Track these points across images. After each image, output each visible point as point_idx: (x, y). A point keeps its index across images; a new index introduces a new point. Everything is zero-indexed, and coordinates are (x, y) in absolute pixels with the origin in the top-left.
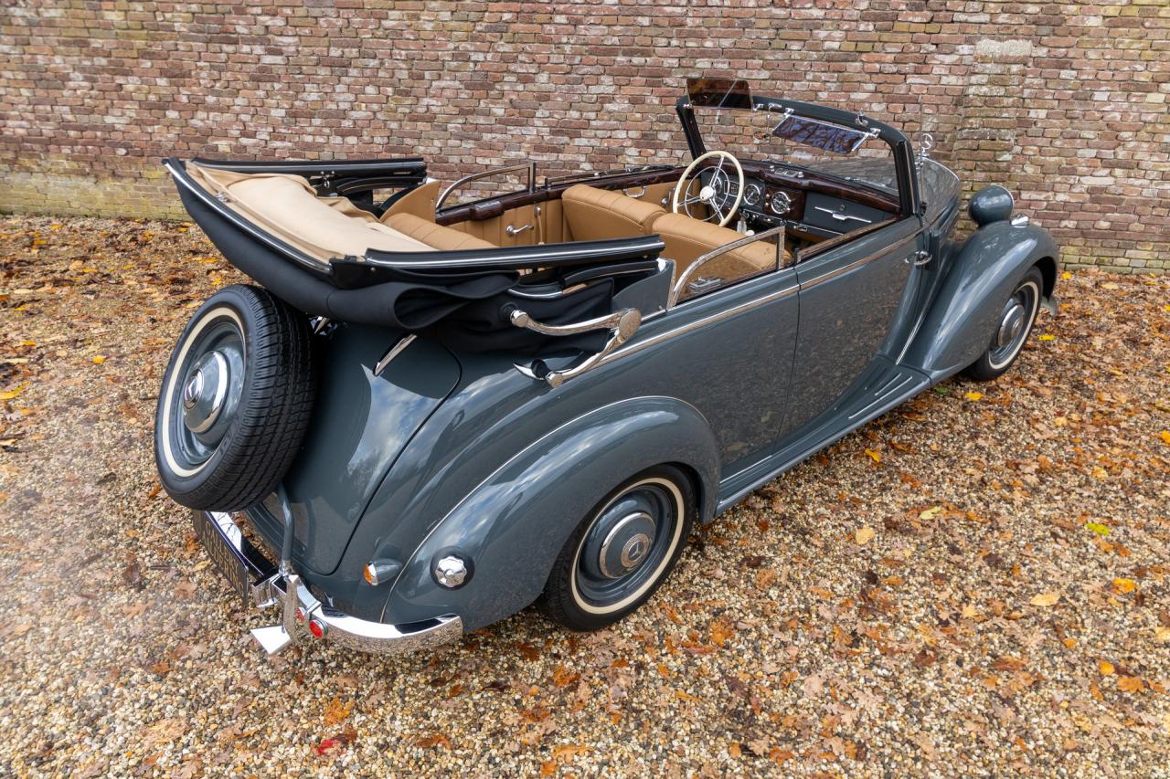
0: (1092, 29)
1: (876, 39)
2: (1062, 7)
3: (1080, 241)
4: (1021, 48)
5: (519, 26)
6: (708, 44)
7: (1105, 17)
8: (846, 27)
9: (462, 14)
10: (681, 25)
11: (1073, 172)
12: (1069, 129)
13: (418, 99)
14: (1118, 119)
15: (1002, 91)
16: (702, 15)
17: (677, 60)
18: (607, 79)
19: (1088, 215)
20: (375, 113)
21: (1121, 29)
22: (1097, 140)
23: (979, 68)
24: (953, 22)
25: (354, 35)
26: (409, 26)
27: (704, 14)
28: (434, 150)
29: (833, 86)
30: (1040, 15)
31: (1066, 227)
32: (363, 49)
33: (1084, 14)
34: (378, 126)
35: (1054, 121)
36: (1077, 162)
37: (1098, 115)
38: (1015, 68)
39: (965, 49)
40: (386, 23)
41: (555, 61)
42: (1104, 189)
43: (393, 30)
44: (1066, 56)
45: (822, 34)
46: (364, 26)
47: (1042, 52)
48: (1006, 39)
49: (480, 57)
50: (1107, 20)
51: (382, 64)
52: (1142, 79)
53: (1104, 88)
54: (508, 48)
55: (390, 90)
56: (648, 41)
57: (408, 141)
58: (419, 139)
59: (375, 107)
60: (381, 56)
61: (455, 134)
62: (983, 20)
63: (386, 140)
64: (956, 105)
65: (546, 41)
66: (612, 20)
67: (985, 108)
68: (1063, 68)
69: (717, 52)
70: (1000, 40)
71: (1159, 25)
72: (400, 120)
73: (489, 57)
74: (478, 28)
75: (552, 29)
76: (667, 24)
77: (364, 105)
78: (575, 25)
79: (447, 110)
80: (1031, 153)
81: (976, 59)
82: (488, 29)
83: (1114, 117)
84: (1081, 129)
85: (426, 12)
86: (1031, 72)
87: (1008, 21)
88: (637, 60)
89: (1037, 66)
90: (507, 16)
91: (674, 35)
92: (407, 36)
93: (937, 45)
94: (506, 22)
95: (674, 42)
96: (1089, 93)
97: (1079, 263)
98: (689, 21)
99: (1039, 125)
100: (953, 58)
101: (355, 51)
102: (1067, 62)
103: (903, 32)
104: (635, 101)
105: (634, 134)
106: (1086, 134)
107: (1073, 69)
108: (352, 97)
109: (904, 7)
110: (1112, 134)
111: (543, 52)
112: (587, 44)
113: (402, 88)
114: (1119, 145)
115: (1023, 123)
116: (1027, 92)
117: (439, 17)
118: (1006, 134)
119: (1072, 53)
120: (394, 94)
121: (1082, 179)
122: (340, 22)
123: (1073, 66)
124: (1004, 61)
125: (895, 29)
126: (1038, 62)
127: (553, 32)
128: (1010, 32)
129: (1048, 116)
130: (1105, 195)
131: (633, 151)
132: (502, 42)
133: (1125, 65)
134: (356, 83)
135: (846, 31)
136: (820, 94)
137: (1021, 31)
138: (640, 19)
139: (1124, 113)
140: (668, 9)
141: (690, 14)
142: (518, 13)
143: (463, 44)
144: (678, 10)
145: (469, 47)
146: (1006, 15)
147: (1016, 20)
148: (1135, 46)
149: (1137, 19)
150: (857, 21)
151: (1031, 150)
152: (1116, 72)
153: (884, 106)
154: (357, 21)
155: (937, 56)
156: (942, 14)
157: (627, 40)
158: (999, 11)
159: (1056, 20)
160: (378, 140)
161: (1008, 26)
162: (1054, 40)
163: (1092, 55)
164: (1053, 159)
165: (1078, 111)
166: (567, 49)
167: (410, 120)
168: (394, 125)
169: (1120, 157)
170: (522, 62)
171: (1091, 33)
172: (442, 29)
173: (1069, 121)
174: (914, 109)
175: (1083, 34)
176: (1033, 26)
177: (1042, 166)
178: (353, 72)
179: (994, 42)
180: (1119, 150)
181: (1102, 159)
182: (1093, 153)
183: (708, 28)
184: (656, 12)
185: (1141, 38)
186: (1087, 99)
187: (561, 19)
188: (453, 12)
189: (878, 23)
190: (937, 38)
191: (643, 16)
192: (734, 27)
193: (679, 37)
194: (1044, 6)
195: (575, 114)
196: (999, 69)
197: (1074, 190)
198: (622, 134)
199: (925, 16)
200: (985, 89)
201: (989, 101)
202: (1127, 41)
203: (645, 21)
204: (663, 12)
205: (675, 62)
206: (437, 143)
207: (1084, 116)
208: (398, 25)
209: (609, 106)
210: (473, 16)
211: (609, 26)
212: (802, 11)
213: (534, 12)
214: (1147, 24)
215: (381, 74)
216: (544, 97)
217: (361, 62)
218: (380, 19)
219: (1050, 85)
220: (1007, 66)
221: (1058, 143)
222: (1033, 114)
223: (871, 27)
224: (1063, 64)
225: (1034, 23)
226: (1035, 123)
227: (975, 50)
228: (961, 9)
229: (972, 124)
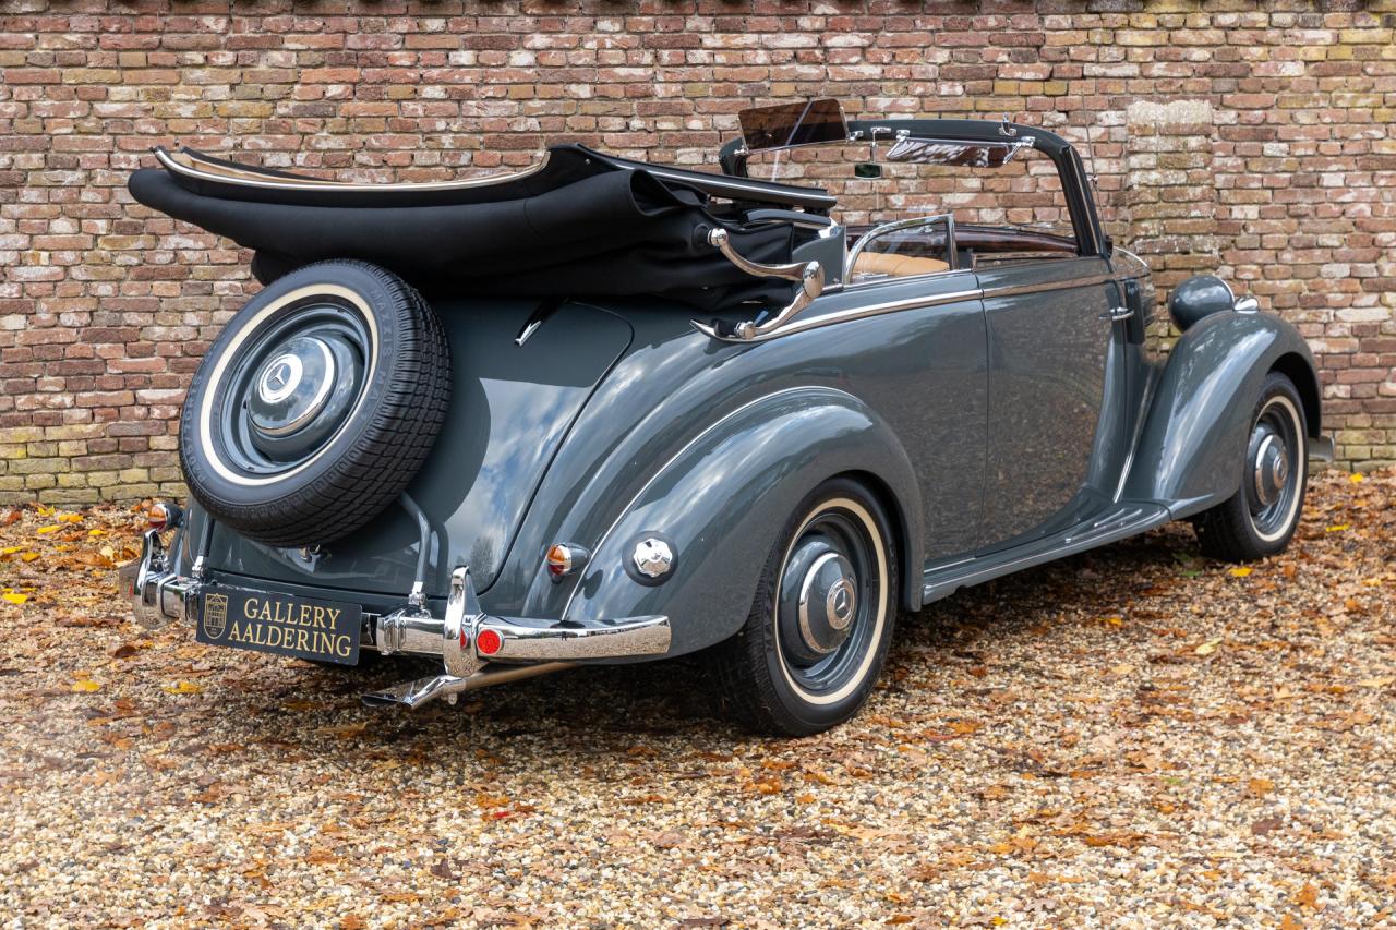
0: (1294, 81)
1: (971, 107)
2: (1241, 49)
3: (1362, 420)
4: (1195, 111)
5: (357, 106)
6: (695, 124)
7: (1307, 63)
8: (919, 90)
9: (251, 89)
10: (647, 96)
11: (1322, 303)
12: (1297, 234)
13: (156, 236)
14: (1368, 212)
15: (1182, 177)
16: (681, 78)
17: (644, 152)
19: (1364, 374)
20: (66, 268)
21: (1335, 79)
22: (1345, 249)
23: (1139, 144)
24: (1083, 77)
25: (40, 130)
26: (147, 111)
27: (683, 77)
28: (185, 333)
29: (912, 185)
30: (1212, 62)
31: (1335, 396)
32: (52, 154)
33: (1276, 59)
34: (71, 292)
35: (1273, 222)
36: (1324, 286)
37: (1336, 209)
38: (1194, 142)
39: (1111, 117)
40: (104, 108)
41: (424, 162)
42: (1377, 328)
43: (117, 118)
44: (1265, 121)
45: (882, 103)
46: (60, 113)
47: (1229, 117)
48: (1171, 100)
50: (1312, 66)
51: (90, 178)
52: (1386, 150)
53: (1334, 167)
54: (336, 143)
55: (102, 225)
56: (590, 123)
57: (133, 318)
58: (154, 312)
59: (69, 257)
60: (88, 165)
61: (229, 301)
62: (1131, 74)
63: (86, 318)
64: (1115, 205)
65: (406, 129)
66: (526, 91)
67: (1162, 204)
68: (1267, 140)
69: (712, 137)
70: (1161, 101)
71: (1388, 71)
72: (119, 280)
73: (300, 159)
74: (281, 110)
75: (419, 108)
76: (621, 94)
77: (45, 255)
78: (459, 101)
79: (215, 256)
80: (1251, 276)
81: (1131, 131)
82: (299, 113)
83: (1361, 211)
84: (1317, 233)
85: (182, 87)
86: (1220, 148)
87: (1168, 74)
89: (1225, 137)
90: (334, 90)
91: (635, 112)
92: (143, 128)
93: (1066, 112)
94: (335, 99)
95: (636, 123)
96: (1315, 176)
97: (1373, 458)
98: (659, 89)
99: (1252, 229)
100: (1096, 132)
101: (36, 159)
102: (1269, 131)
103: (1010, 96)
106: (1326, 240)
107: (1281, 141)
108: (22, 241)
109: (1004, 58)
110: (1365, 238)
111: (402, 148)
112: (481, 132)
113: (126, 219)
114: (1381, 255)
115: (1225, 228)
116: (1220, 180)
117: (209, 94)
118: (1204, 243)
119: (1273, 117)
120: (110, 231)
121: (1340, 313)
122: (12, 108)
123: (1280, 136)
124: (1174, 131)
125: (997, 91)
126: (1225, 132)
127: (421, 113)
128: (1173, 88)
129: (1261, 215)
130: (1381, 338)
132: (325, 134)
133: (1355, 132)
134: (34, 215)
135: (921, 96)
136: (892, 198)
137: (1190, 86)
138: (574, 88)
139: (1374, 203)
140: (622, 71)
141: (660, 78)
142: (354, 84)
143: (252, 139)
144: (639, 72)
145: (262, 143)
146: (1163, 65)
147: (1179, 71)
148: (1362, 102)
149: (1354, 63)
150: (935, 80)
151: (1249, 272)
152: (1346, 143)
153: (1000, 213)
154: (45, 104)
155: (1070, 130)
156: (1066, 66)
157: (556, 123)
158: (1150, 58)
159: (1237, 69)
160: (67, 319)
161: (1170, 80)
162: (1242, 99)
163: (1304, 118)
164: (1286, 284)
165: (1305, 205)
166: (447, 140)
167: (139, 278)
168: (105, 290)
169: (1386, 273)
170: (362, 165)
171: (1294, 87)
172: (213, 114)
173: (1295, 221)
174: (1049, 216)
175: (1282, 88)
176: (1207, 80)
177: (1272, 296)
178: (30, 194)
179: (1152, 104)
180: (1382, 262)
181: (1361, 279)
182: (1344, 270)
183: (693, 99)
184: (601, 75)
185: (1367, 91)
186: (1313, 185)
187: (436, 92)
188: (233, 86)
189: (969, 84)
190: (1065, 102)
191: (579, 83)
192: (738, 96)
193: (643, 116)
194: (1215, 50)
196: (1170, 144)
197: (1331, 333)
199: (1041, 70)
200: (1154, 176)
201: (1166, 193)
202: (1349, 95)
203: (584, 91)
204: (614, 76)
205: (640, 156)
206: (191, 318)
207: (1316, 211)
208: (127, 110)
210: (271, 91)
211: (520, 100)
212: (846, 68)
213: (384, 82)
214: (1370, 70)
215: (87, 195)
217: (46, 177)
218: (91, 101)
219: (1253, 167)
220: (1182, 139)
221: (1287, 257)
222: (1237, 213)
223: (959, 90)
224: (1264, 133)
225: (1206, 75)
226: (1245, 227)
227: (1127, 117)
228: (1092, 57)
229: (1146, 230)
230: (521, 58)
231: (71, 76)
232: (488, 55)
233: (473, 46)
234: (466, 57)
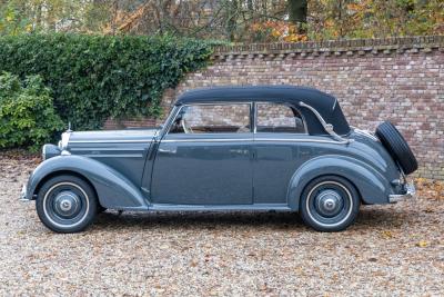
5: (373, 79)
9: (352, 75)
10: (437, 76)
18: (408, 100)
26: (332, 81)
40: (324, 80)
41: (387, 93)
43: (327, 82)
49: (358, 92)
54: (369, 88)
56: (424, 83)
65: (383, 85)
66: (409, 75)
73: (362, 92)
74: (358, 80)
76: (431, 76)
78: (395, 78)
82: (362, 81)
85: (339, 75)
88: (420, 91)
90: (369, 76)
91: (435, 80)
92: (332, 85)
94: (368, 78)
95: (435, 83)
98: (440, 75)
104: (419, 109)
105: (420, 124)
111: (382, 89)
112: (399, 85)
117: (344, 77)
127: (386, 81)
131: (420, 132)
132: (367, 86)
140: (431, 70)
141: (441, 72)
142: (373, 74)
143: (352, 87)
144: (436, 70)
145: (354, 88)
154: (314, 80)
157: (416, 84)
166: (392, 87)
170: (374, 94)
172: (344, 81)
184: (426, 71)
187: (389, 76)
188: (348, 75)
193: (437, 81)
195: (395, 115)
198: (414, 124)
203: (422, 75)
205: (435, 92)
208: (329, 81)
209: (409, 112)
211: (408, 78)
213: (379, 73)
216: (383, 108)
230: (408, 67)
231: (319, 73)
232: (402, 67)
233: (399, 64)
234: (396, 67)
